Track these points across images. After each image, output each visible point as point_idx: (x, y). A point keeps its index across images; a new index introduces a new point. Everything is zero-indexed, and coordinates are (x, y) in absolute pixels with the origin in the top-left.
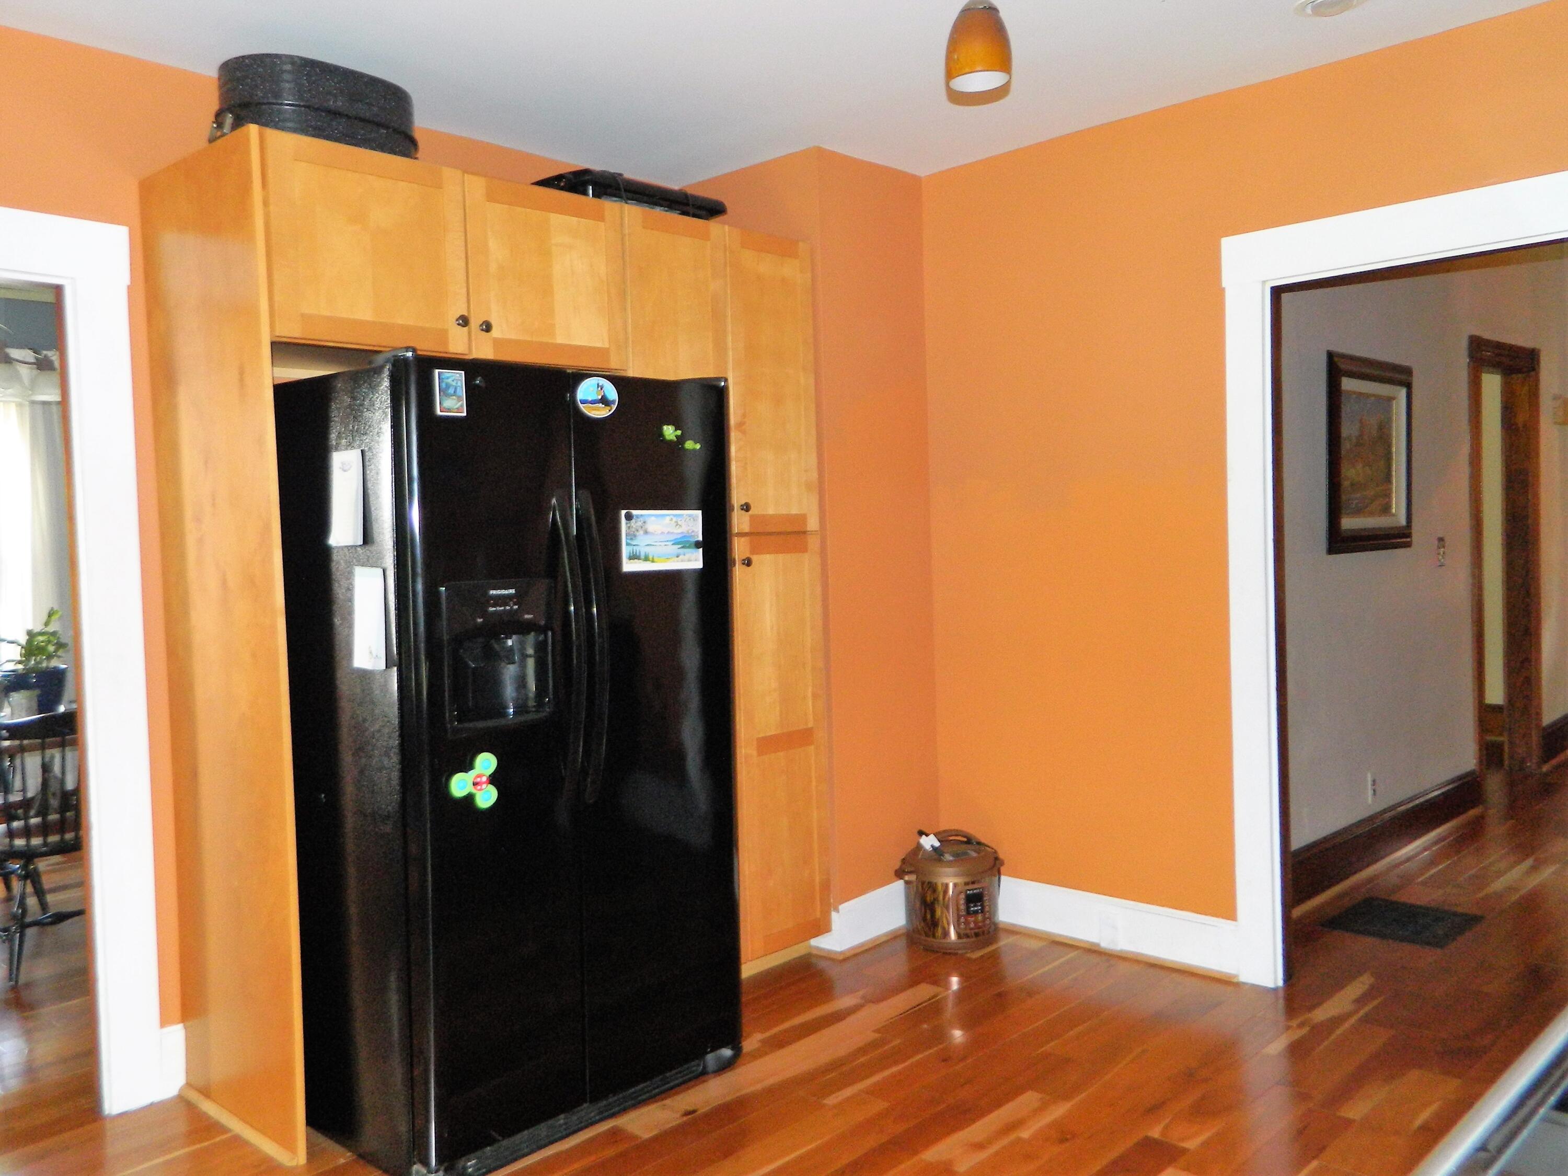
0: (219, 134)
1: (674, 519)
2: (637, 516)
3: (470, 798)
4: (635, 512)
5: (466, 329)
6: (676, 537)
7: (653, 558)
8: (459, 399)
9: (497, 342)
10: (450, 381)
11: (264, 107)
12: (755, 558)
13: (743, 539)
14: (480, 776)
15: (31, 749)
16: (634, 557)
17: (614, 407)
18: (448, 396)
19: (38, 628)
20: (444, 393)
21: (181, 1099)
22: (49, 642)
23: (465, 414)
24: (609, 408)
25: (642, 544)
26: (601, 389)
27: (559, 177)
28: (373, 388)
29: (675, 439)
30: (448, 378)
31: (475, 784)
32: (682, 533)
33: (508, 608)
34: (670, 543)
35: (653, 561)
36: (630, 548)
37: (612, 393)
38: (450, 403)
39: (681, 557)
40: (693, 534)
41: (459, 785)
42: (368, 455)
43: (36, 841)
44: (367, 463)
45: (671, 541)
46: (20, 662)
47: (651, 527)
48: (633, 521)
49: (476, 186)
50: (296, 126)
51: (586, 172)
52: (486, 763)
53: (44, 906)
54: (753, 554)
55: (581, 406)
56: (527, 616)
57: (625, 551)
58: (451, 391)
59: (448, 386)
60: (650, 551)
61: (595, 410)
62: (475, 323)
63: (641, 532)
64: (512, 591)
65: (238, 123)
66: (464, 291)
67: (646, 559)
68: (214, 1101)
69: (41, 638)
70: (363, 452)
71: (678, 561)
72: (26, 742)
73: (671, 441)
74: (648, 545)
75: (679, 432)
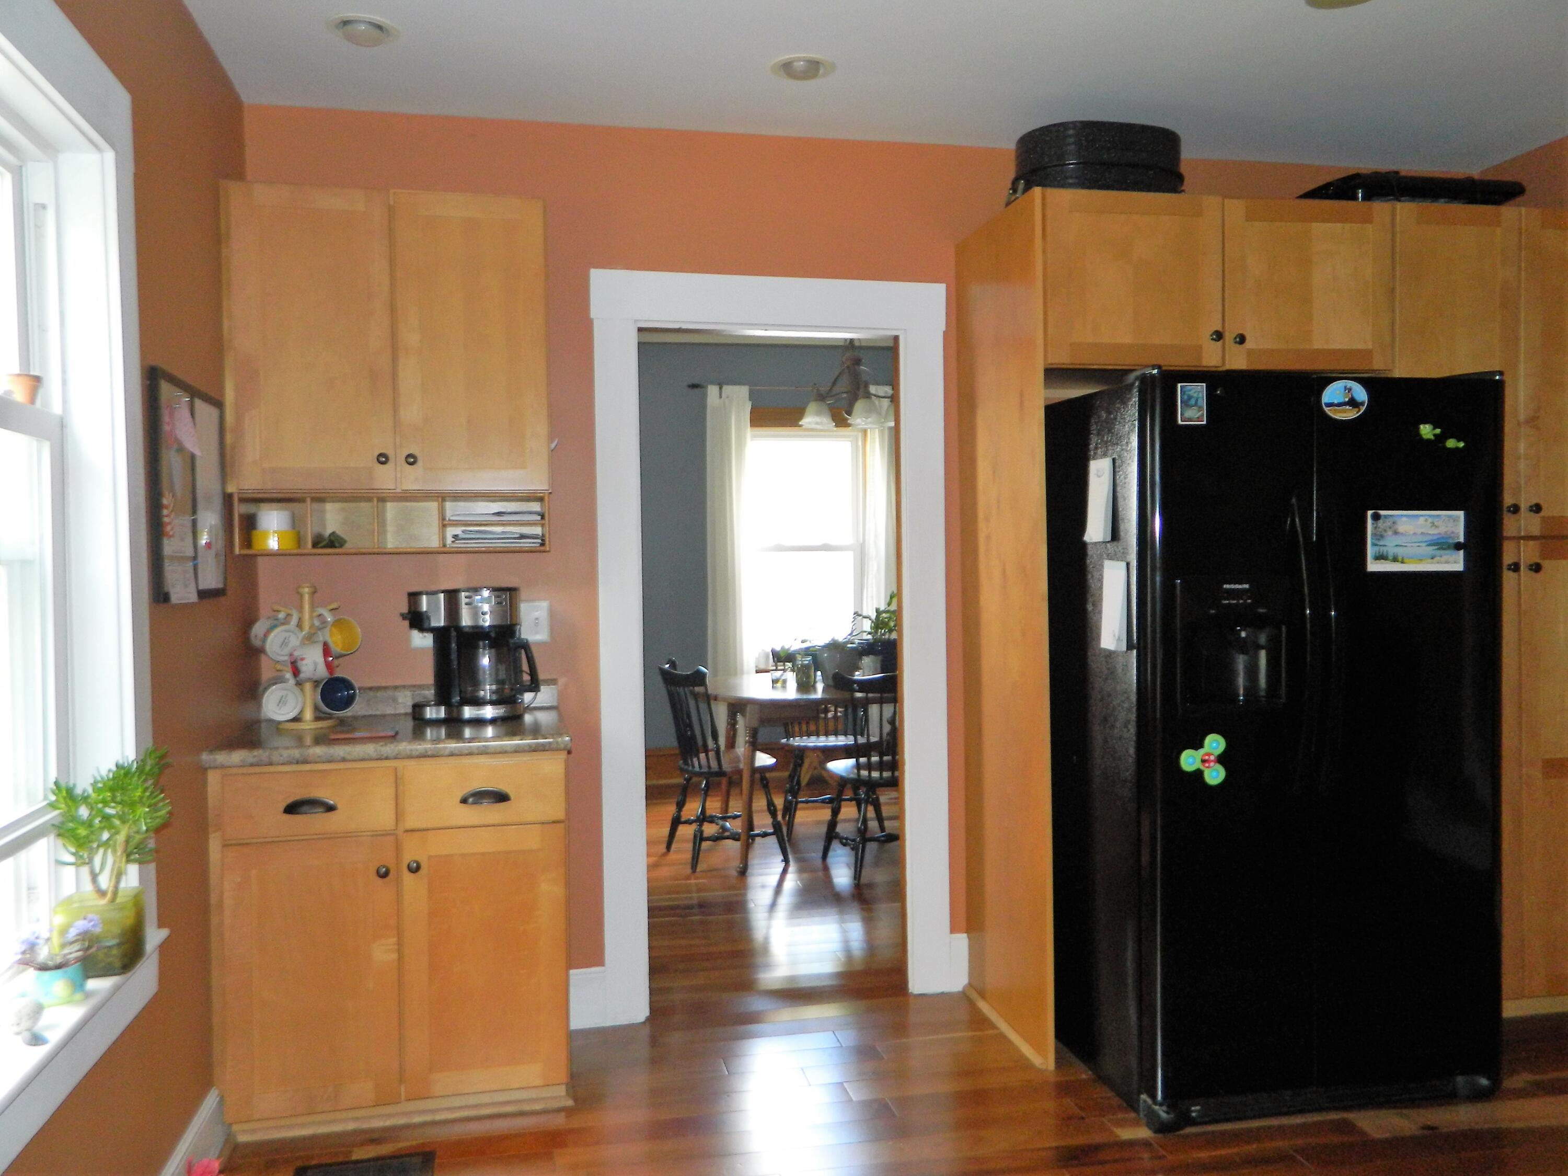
0: (1013, 198)
1: (1430, 520)
2: (1386, 517)
3: (1199, 774)
4: (1382, 513)
5: (1220, 343)
6: (1430, 538)
7: (1403, 559)
8: (1201, 408)
9: (1250, 352)
10: (1191, 393)
11: (1049, 169)
12: (1546, 564)
13: (1531, 543)
14: (1209, 754)
15: (874, 701)
16: (1380, 557)
17: (1363, 409)
18: (1189, 406)
19: (882, 608)
20: (1185, 405)
21: (964, 995)
22: (890, 618)
23: (1204, 423)
24: (1357, 410)
25: (1390, 544)
26: (1349, 392)
27: (1327, 186)
28: (1124, 403)
29: (1432, 437)
30: (1190, 391)
31: (1204, 761)
32: (1439, 534)
33: (1241, 601)
34: (1424, 544)
35: (1402, 562)
36: (1377, 548)
37: (1361, 394)
38: (1191, 413)
39: (1436, 559)
40: (1452, 535)
41: (1189, 760)
42: (1118, 463)
43: (875, 774)
44: (1117, 470)
45: (1426, 541)
46: (870, 633)
47: (1401, 528)
48: (1381, 521)
49: (1236, 208)
50: (1077, 181)
51: (1357, 176)
52: (1215, 744)
53: (882, 829)
54: (1544, 559)
55: (1326, 409)
56: (1261, 610)
57: (1370, 551)
58: (1192, 402)
59: (1190, 398)
60: (1400, 552)
61: (1341, 412)
62: (1229, 337)
63: (1390, 533)
64: (1246, 586)
65: (1027, 189)
66: (1220, 308)
67: (1395, 560)
68: (988, 1002)
69: (884, 615)
70: (1114, 460)
71: (1432, 563)
72: (870, 695)
73: (1429, 441)
74: (1397, 546)
75: (1438, 431)
